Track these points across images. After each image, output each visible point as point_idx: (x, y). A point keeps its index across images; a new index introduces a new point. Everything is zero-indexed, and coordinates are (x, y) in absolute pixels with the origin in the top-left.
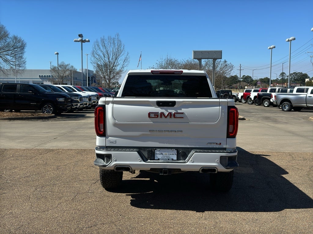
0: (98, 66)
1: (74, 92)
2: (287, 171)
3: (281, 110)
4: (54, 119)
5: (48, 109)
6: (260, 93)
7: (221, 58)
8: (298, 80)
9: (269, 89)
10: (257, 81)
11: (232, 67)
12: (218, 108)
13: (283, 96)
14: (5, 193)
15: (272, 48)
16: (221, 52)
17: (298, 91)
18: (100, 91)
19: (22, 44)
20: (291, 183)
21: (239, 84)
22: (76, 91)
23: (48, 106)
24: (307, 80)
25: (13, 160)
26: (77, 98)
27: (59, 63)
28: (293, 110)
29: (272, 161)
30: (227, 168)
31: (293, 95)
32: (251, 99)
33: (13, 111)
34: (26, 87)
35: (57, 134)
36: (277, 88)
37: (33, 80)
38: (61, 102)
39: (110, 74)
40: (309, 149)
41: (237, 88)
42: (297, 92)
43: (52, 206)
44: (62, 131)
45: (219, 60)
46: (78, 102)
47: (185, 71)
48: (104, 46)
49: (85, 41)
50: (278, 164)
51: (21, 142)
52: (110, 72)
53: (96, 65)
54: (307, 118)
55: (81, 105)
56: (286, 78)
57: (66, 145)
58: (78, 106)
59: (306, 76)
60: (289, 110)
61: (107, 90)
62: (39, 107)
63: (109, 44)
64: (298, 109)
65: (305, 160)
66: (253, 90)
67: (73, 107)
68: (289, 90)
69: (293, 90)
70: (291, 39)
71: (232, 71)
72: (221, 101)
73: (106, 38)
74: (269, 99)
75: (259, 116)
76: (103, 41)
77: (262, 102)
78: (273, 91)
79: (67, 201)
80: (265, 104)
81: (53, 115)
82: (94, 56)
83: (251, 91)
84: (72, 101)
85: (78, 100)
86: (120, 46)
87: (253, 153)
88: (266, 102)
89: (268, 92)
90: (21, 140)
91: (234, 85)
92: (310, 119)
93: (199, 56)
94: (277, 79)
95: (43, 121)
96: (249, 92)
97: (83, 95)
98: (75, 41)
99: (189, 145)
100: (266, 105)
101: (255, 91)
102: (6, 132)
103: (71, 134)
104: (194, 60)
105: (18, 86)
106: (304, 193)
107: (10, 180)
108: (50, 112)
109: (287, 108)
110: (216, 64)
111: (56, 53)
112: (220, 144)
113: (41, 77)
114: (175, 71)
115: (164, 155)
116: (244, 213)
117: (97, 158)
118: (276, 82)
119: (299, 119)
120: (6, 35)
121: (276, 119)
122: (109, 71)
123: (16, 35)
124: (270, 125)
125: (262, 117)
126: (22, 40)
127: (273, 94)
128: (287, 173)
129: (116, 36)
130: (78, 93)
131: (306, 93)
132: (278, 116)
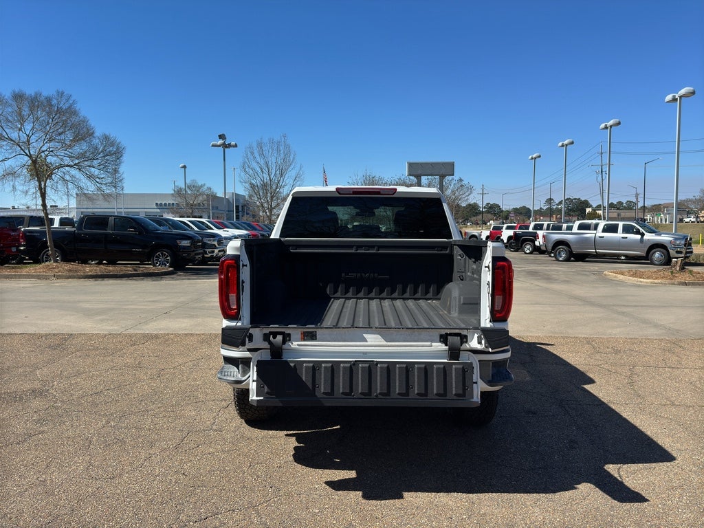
0: (253, 186)
1: (209, 231)
2: (591, 376)
3: (554, 259)
4: (172, 276)
5: (162, 259)
6: (519, 231)
7: (453, 175)
8: (574, 211)
9: (532, 225)
10: (509, 212)
11: (471, 189)
13: (556, 236)
14: (42, 432)
15: (535, 158)
16: (452, 165)
17: (581, 227)
18: (254, 229)
19: (118, 149)
20: (603, 403)
21: (480, 217)
22: (212, 229)
23: (162, 253)
24: (588, 210)
25: (80, 357)
26: (214, 241)
27: (188, 182)
28: (572, 259)
29: (558, 354)
30: (491, 386)
31: (572, 233)
32: (502, 240)
33: (105, 262)
34: (127, 221)
35: (171, 304)
36: (546, 224)
37: (146, 210)
38: (184, 247)
39: (272, 200)
40: (618, 330)
41: (478, 224)
42: (578, 229)
43: (131, 464)
44: (182, 299)
45: (450, 178)
46: (215, 247)
47: (400, 189)
48: (262, 154)
49: (230, 146)
50: (570, 362)
51: (102, 320)
52: (272, 197)
53: (247, 185)
54: (600, 273)
55: (219, 251)
56: (555, 207)
57: (184, 325)
58: (214, 254)
59: (586, 204)
60: (567, 260)
61: (267, 227)
62: (147, 256)
63: (270, 151)
64: (581, 257)
65: (617, 352)
66: (505, 226)
67: (206, 256)
68: (565, 226)
69: (572, 226)
70: (566, 142)
71: (472, 195)
73: (266, 140)
74: (533, 241)
75: (519, 269)
76: (260, 146)
77: (521, 246)
78: (539, 227)
79: (164, 450)
80: (526, 249)
81: (171, 269)
82: (245, 171)
83: (502, 228)
84: (204, 245)
85: (216, 243)
86: (287, 154)
87: (521, 339)
88: (528, 247)
89: (531, 230)
90: (104, 317)
91: (473, 219)
92: (605, 275)
93: (417, 171)
94: (541, 208)
95: (154, 281)
96: (498, 229)
97: (223, 236)
98: (213, 146)
100: (528, 252)
101: (508, 228)
102: (82, 302)
103: (196, 305)
104: (411, 177)
105: (111, 220)
106: (632, 425)
107: (62, 401)
108: (166, 265)
109: (564, 255)
110: (444, 183)
111: (181, 165)
113: (159, 206)
114: (381, 189)
117: (225, 364)
118: (539, 213)
119: (586, 275)
120: (90, 134)
121: (548, 275)
122: (269, 194)
123: (107, 133)
124: (541, 285)
125: (524, 271)
126: (118, 141)
127: (540, 233)
128: (591, 381)
129: (283, 138)
130: (216, 231)
131: (595, 232)
132: (551, 270)
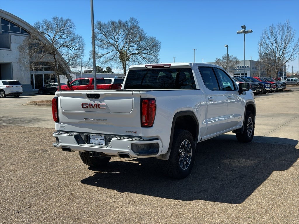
12: (132, 100)
30: (137, 155)
49: (248, 32)
72: (134, 94)
76: (271, 29)
99: (113, 132)
112: (136, 132)
115: (96, 140)
116: (148, 197)
